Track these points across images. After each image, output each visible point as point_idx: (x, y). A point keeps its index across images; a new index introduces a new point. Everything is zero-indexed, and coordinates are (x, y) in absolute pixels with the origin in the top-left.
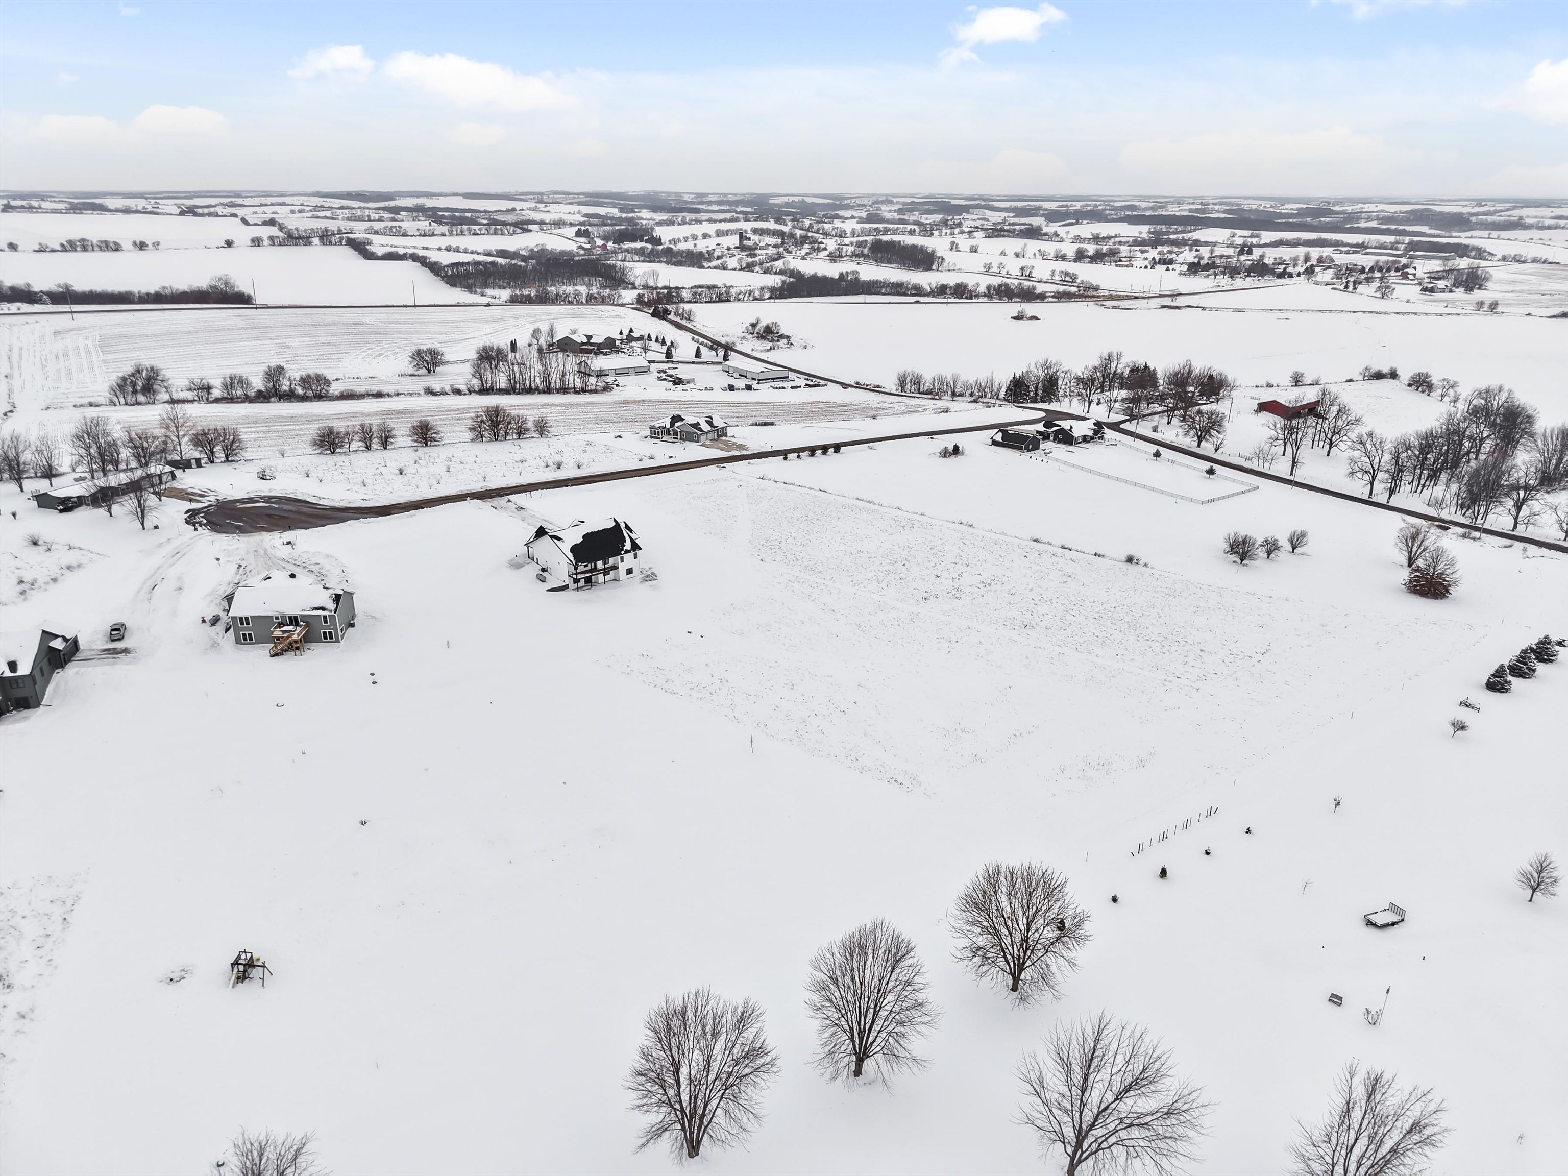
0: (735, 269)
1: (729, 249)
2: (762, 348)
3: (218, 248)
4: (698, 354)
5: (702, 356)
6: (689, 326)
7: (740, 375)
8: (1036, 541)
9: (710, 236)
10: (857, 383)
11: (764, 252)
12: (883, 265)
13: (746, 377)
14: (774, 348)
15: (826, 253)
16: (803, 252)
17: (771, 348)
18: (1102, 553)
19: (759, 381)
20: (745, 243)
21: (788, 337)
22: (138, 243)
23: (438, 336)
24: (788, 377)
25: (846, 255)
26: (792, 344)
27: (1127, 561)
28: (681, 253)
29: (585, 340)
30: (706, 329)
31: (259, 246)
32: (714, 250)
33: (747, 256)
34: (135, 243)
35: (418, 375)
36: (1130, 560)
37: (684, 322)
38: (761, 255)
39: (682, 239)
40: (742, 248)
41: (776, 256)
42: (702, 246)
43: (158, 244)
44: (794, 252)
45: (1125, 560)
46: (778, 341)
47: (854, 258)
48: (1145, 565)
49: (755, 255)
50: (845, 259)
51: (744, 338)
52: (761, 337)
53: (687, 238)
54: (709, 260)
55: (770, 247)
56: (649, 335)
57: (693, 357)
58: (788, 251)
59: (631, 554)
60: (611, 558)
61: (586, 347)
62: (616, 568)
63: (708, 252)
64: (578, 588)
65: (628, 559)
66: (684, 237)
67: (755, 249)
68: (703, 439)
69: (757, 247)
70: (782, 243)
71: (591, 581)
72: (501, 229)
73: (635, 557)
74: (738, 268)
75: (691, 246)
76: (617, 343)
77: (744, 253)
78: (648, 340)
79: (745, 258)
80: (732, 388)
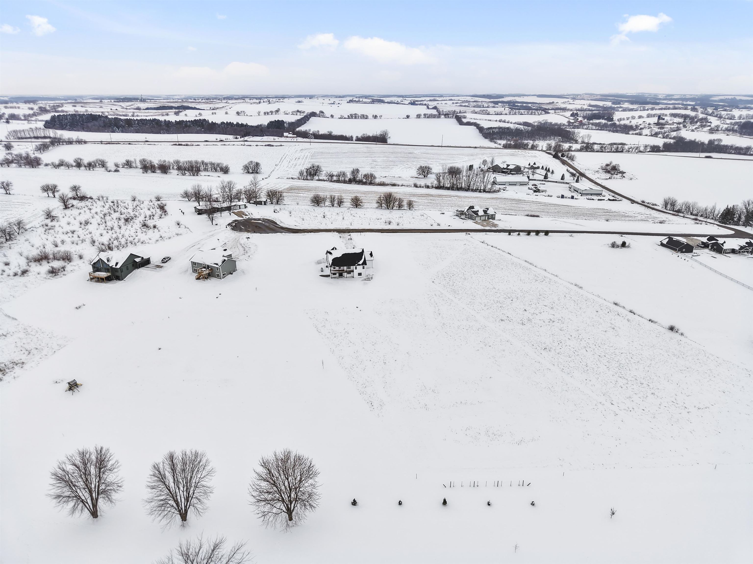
0: (646, 135)
1: (649, 124)
2: (604, 178)
3: (403, 118)
4: (563, 178)
5: (565, 179)
6: (571, 163)
7: (574, 190)
8: (616, 304)
9: (643, 117)
10: (643, 202)
11: (669, 126)
12: (744, 136)
13: (577, 192)
14: (611, 178)
15: (709, 128)
16: (694, 128)
17: (609, 178)
18: (656, 321)
19: (582, 194)
20: (661, 121)
21: (623, 173)
22: (374, 116)
23: (441, 161)
24: (602, 193)
25: (721, 130)
26: (624, 177)
27: (670, 329)
28: (620, 126)
29: (505, 167)
30: (579, 165)
31: (419, 118)
32: (640, 125)
33: (658, 128)
34: (373, 116)
35: (419, 178)
36: (672, 329)
37: (569, 161)
38: (667, 128)
39: (625, 118)
40: (657, 124)
41: (676, 129)
42: (634, 123)
43: (382, 116)
44: (688, 127)
45: (667, 327)
46: (617, 174)
47: (726, 132)
48: (682, 334)
49: (663, 128)
50: (720, 132)
51: (597, 171)
52: (608, 172)
53: (629, 118)
54: (635, 130)
55: (675, 124)
56: (543, 166)
57: (559, 179)
58: (685, 126)
59: (362, 266)
60: (351, 267)
61: (504, 170)
62: (353, 271)
63: (636, 126)
64: (334, 277)
65: (360, 269)
66: (627, 118)
67: (664, 125)
68: (478, 219)
69: (667, 123)
70: (684, 122)
71: (341, 275)
72: (535, 112)
73: (363, 268)
74: (649, 134)
75: (627, 122)
76: (522, 169)
77: (657, 127)
78: (541, 169)
79: (656, 129)
80: (563, 197)
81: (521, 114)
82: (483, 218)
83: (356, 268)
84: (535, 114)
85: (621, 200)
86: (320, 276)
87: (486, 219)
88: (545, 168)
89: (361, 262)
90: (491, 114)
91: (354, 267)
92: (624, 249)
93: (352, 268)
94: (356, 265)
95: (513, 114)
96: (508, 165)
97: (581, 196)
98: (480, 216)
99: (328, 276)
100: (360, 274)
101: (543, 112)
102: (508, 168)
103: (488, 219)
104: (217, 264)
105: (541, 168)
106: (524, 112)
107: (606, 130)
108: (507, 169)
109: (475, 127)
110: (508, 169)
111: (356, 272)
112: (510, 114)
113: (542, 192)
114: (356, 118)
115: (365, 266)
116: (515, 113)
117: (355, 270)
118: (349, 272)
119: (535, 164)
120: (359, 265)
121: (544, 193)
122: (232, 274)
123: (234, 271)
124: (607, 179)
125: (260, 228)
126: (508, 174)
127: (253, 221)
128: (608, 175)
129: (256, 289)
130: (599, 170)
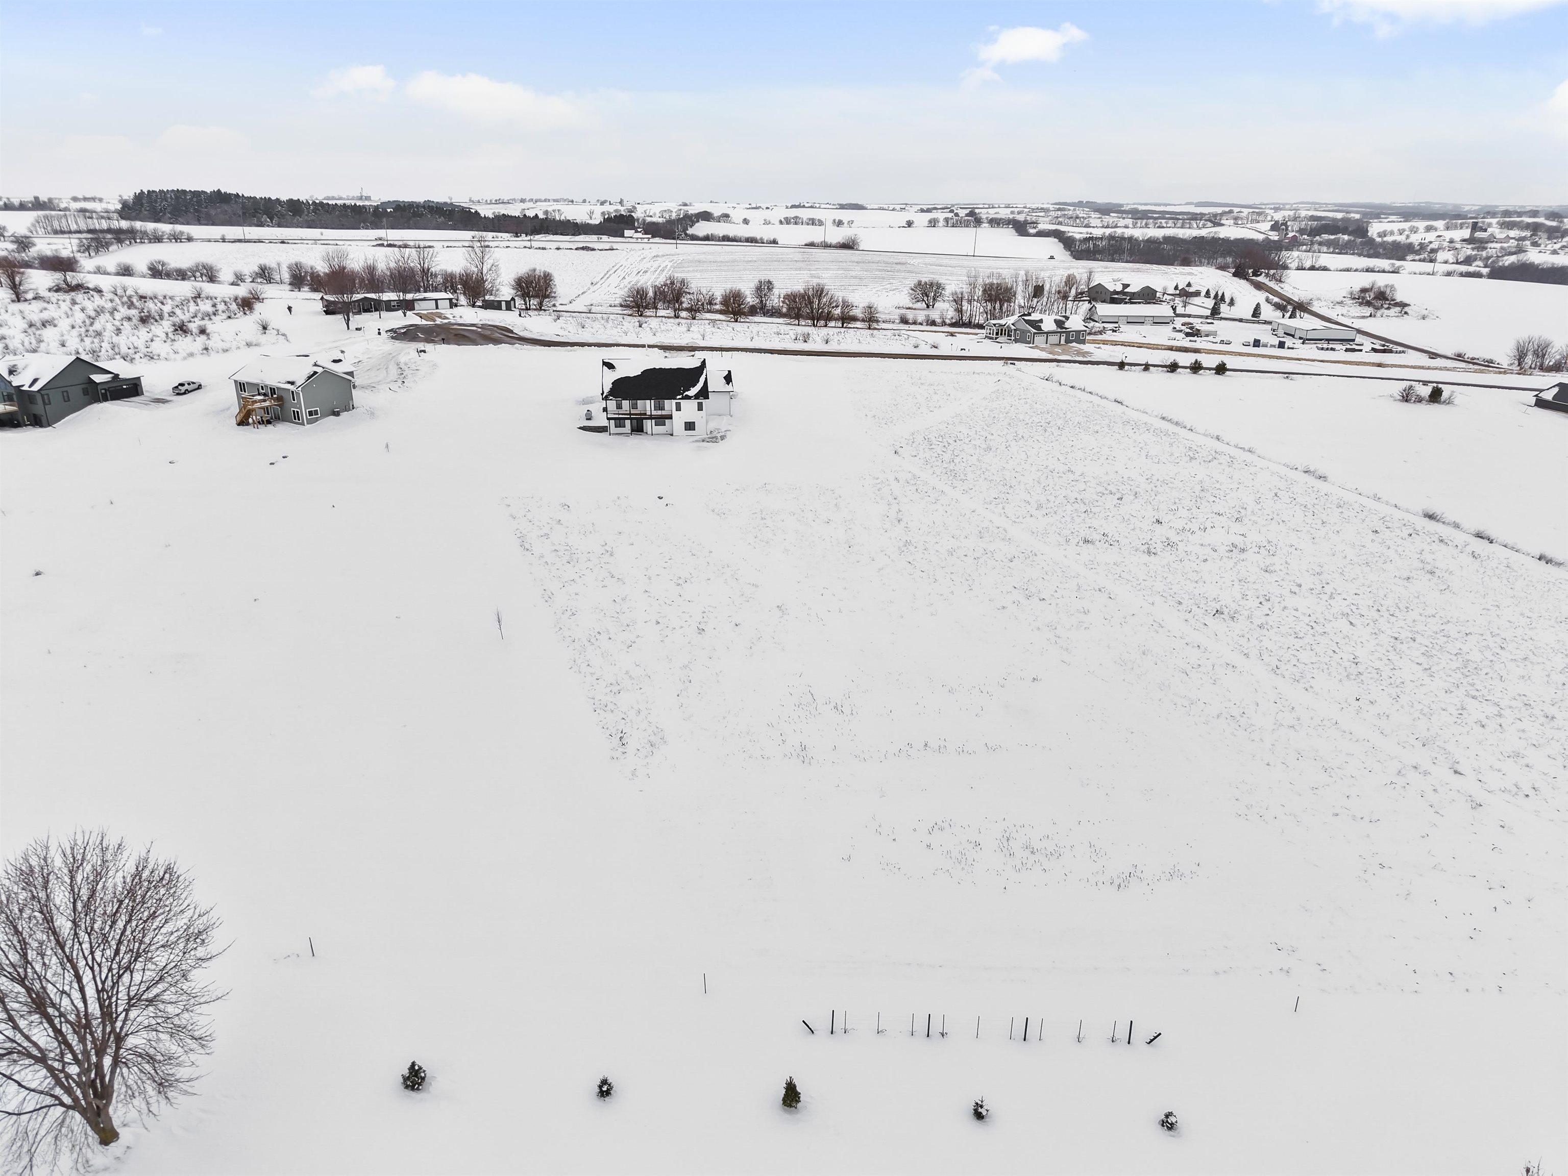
1: (1451, 241)
3: (899, 227)
4: (1256, 312)
5: (1261, 316)
6: (1276, 288)
7: (1285, 333)
8: (1431, 517)
10: (1459, 355)
11: (1498, 246)
13: (1293, 336)
14: (1375, 316)
16: (1557, 246)
17: (1371, 316)
19: (1304, 341)
20: (1479, 234)
21: (1403, 305)
22: (837, 221)
24: (1354, 340)
26: (1406, 313)
28: (1383, 245)
29: (1119, 288)
30: (1295, 291)
31: (934, 226)
32: (1431, 242)
33: (1473, 249)
34: (834, 221)
35: (915, 309)
37: (1272, 284)
38: (1493, 249)
39: (1396, 231)
40: (1470, 240)
41: (1514, 250)
42: (1415, 239)
44: (1542, 246)
46: (1388, 308)
49: (1484, 249)
51: (1341, 303)
52: (1369, 304)
53: (1404, 230)
54: (1417, 253)
55: (1512, 241)
56: (1208, 290)
57: (1248, 315)
58: (1535, 244)
59: (694, 403)
60: (667, 402)
61: (1116, 296)
62: (670, 417)
63: (1421, 244)
64: (613, 434)
65: (688, 410)
66: (1399, 230)
67: (1487, 242)
68: (1040, 340)
69: (1492, 239)
70: (1531, 236)
71: (638, 429)
72: (1190, 223)
73: (700, 407)
74: (1451, 261)
75: (1401, 239)
76: (1158, 295)
77: (1469, 247)
78: (1205, 296)
79: (1468, 251)
80: (1256, 344)
81: (1159, 227)
82: (1054, 339)
83: (678, 408)
84: (1190, 228)
85: (1403, 352)
86: (580, 428)
87: (1063, 342)
88: (1212, 295)
89: (693, 391)
90: (1093, 227)
91: (674, 402)
92: (1435, 407)
93: (670, 405)
94: (678, 397)
95: (1142, 227)
96: (1126, 286)
97: (1303, 343)
98: (1047, 333)
99: (602, 429)
100: (690, 426)
101: (1209, 224)
102: (1126, 290)
103: (1068, 341)
104: (292, 383)
105: (1203, 294)
106: (1167, 223)
107: (1353, 254)
108: (1122, 292)
109: (1056, 240)
110: (1125, 294)
111: (679, 420)
112: (1134, 227)
113: (1207, 336)
114: (796, 223)
115: (705, 402)
116: (1146, 224)
117: (675, 414)
118: (661, 420)
119: (1189, 285)
120: (690, 398)
121: (1210, 338)
122: (337, 414)
123: (347, 409)
124: (1363, 317)
125: (464, 336)
126: (1126, 303)
127: (455, 327)
128: (1367, 311)
129: (387, 446)
130: (1344, 299)
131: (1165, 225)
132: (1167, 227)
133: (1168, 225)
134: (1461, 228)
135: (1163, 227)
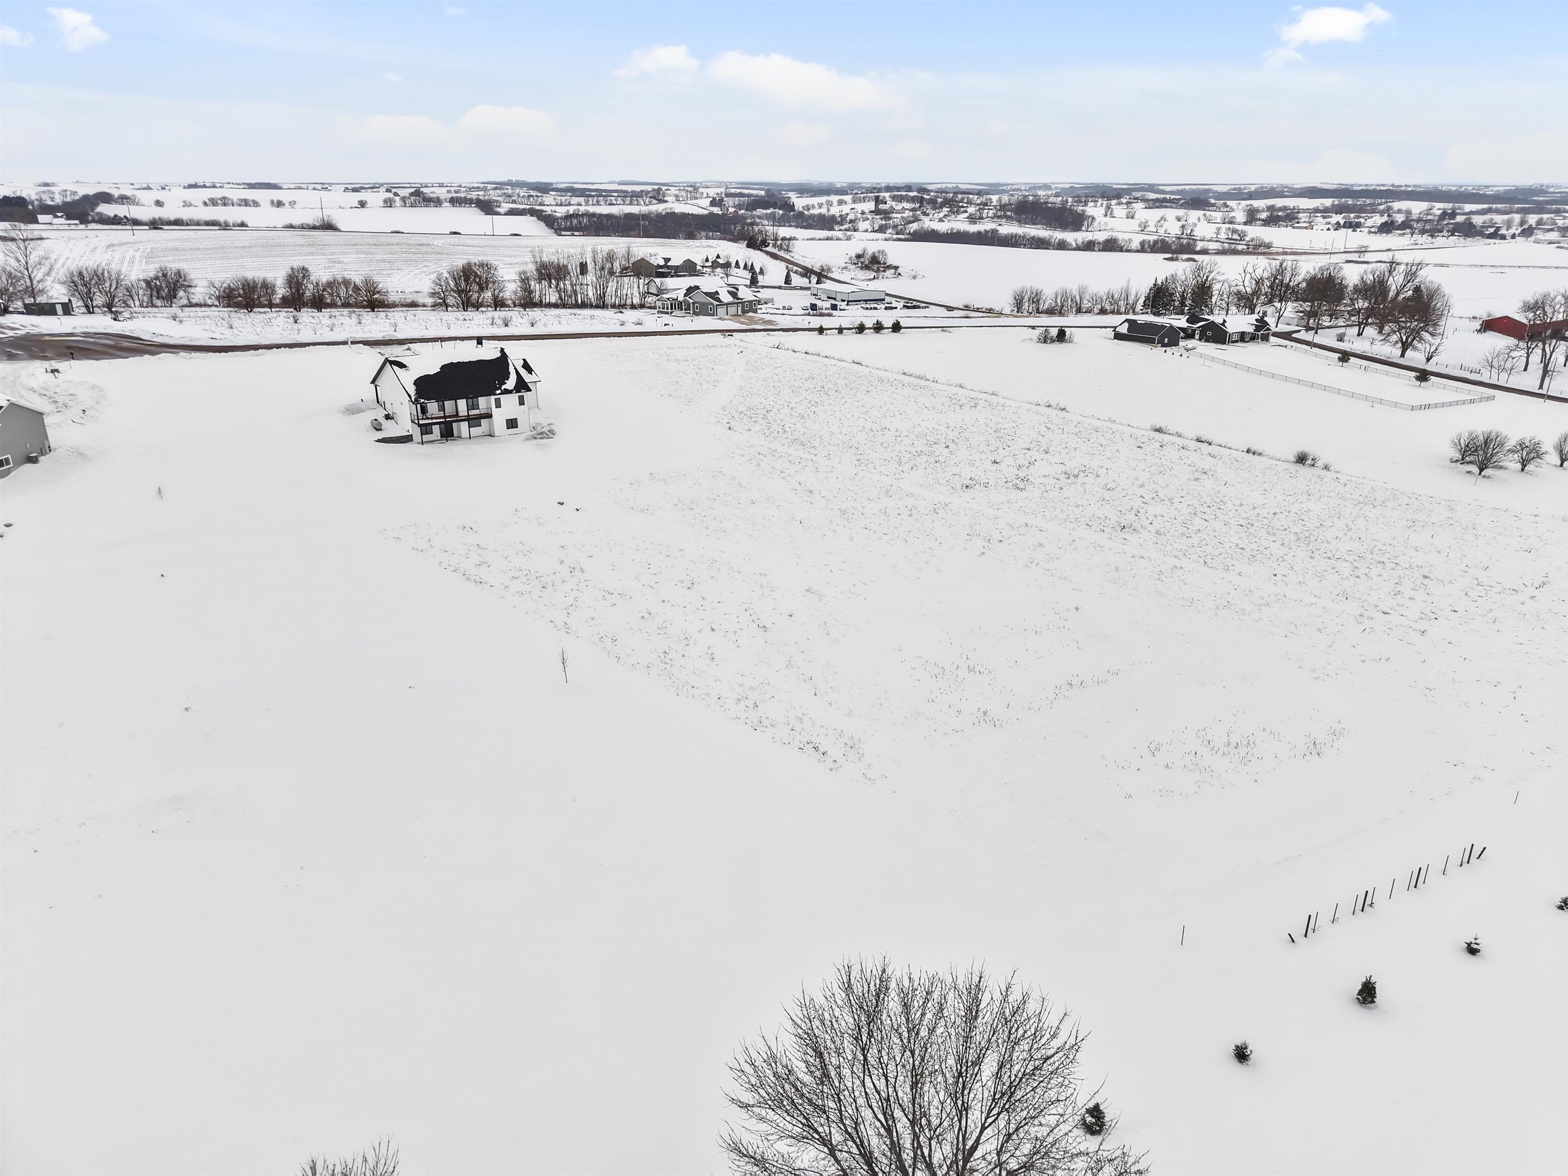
0: (866, 231)
1: (863, 213)
2: (864, 278)
3: (351, 208)
4: (788, 280)
5: (792, 282)
6: (787, 257)
7: (828, 298)
8: (1159, 430)
9: (846, 203)
10: (966, 306)
11: (899, 216)
12: (1026, 226)
14: (878, 278)
15: (966, 215)
16: (941, 215)
17: (874, 278)
18: (1259, 450)
19: (849, 302)
20: (882, 207)
21: (896, 268)
22: (275, 202)
24: (884, 300)
25: (988, 217)
26: (899, 274)
27: (1297, 462)
28: (812, 217)
29: (662, 263)
30: (805, 259)
31: (391, 207)
32: (848, 214)
33: (881, 219)
34: (272, 202)
36: (1301, 459)
37: (784, 255)
38: (897, 218)
39: (816, 205)
40: (877, 212)
41: (912, 219)
42: (835, 211)
43: (295, 203)
44: (931, 215)
45: (1293, 459)
46: (884, 271)
47: (996, 219)
48: (1326, 468)
49: (890, 218)
50: (986, 220)
51: (846, 268)
52: (867, 268)
53: (822, 204)
54: (841, 223)
55: (907, 211)
56: (737, 261)
57: (781, 282)
58: (925, 214)
59: (515, 397)
60: (482, 401)
61: (661, 270)
62: (489, 416)
63: (841, 216)
64: (427, 442)
65: (510, 404)
66: (818, 204)
67: (890, 213)
68: (721, 311)
69: (892, 210)
70: (920, 207)
71: (448, 434)
72: (637, 200)
73: (522, 402)
74: (870, 230)
75: (824, 211)
76: (698, 268)
77: (878, 217)
78: (735, 267)
79: (879, 221)
80: (814, 308)
82: (732, 310)
83: (498, 405)
85: (928, 307)
86: (378, 441)
87: (740, 313)
88: (742, 266)
89: (510, 384)
90: (548, 205)
91: (493, 398)
92: (1064, 345)
93: (485, 403)
94: (496, 393)
95: (595, 205)
96: (667, 260)
97: (847, 305)
98: (727, 304)
99: (407, 439)
100: (512, 424)
102: (669, 264)
103: (744, 312)
105: (733, 265)
106: (616, 200)
108: (666, 266)
109: (536, 218)
110: (668, 267)
111: (499, 417)
113: (766, 303)
114: (225, 205)
115: (527, 395)
117: (495, 412)
118: (474, 421)
119: (718, 257)
120: (507, 392)
121: (770, 305)
122: (33, 460)
123: (42, 453)
124: (870, 280)
126: (672, 276)
128: (872, 274)
130: (847, 265)
131: (615, 203)
132: (617, 204)
133: (618, 203)
134: (864, 202)
135: (614, 204)
